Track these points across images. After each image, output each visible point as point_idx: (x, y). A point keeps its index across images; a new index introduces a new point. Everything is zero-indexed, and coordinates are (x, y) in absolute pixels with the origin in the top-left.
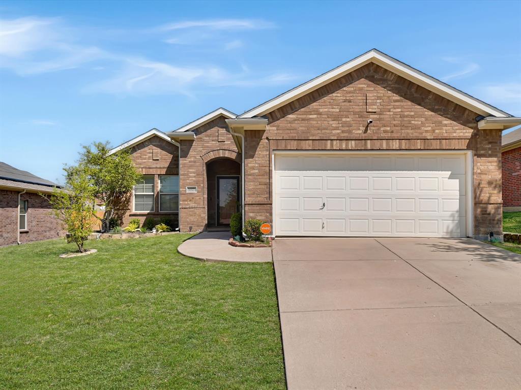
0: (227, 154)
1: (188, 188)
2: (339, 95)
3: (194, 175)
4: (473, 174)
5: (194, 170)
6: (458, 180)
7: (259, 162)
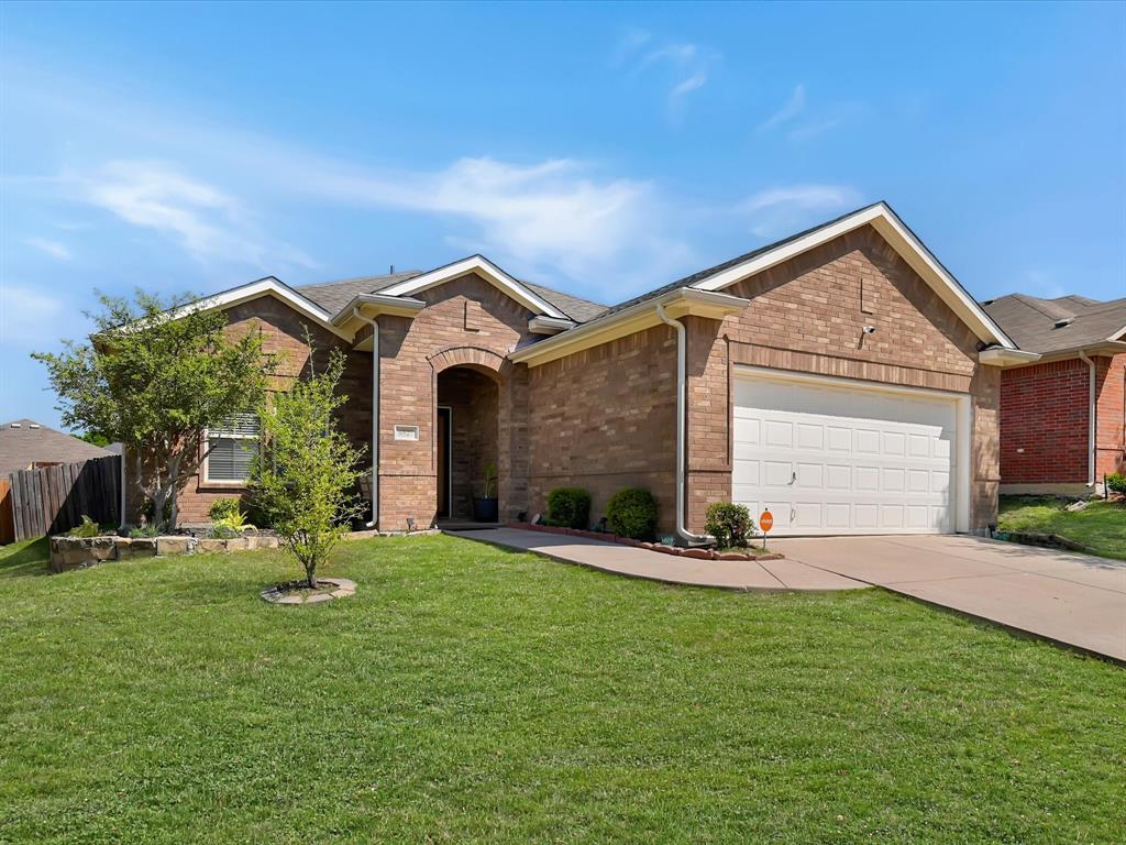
0: (483, 360)
1: (398, 429)
2: (827, 272)
3: (412, 399)
4: (973, 433)
5: (411, 389)
6: (948, 442)
7: (712, 385)
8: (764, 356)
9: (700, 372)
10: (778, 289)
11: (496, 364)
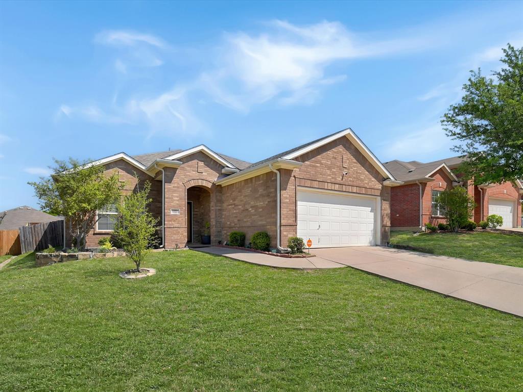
0: (205, 184)
1: (172, 210)
2: (330, 153)
3: (177, 199)
4: (381, 210)
5: (177, 195)
6: (373, 213)
7: (290, 194)
8: (308, 183)
9: (285, 189)
10: (313, 159)
11: (209, 185)
